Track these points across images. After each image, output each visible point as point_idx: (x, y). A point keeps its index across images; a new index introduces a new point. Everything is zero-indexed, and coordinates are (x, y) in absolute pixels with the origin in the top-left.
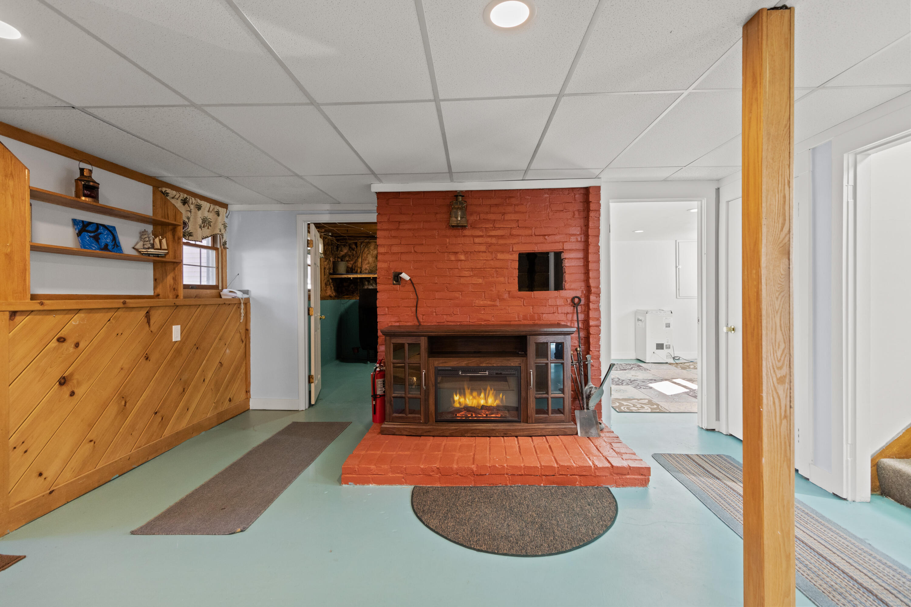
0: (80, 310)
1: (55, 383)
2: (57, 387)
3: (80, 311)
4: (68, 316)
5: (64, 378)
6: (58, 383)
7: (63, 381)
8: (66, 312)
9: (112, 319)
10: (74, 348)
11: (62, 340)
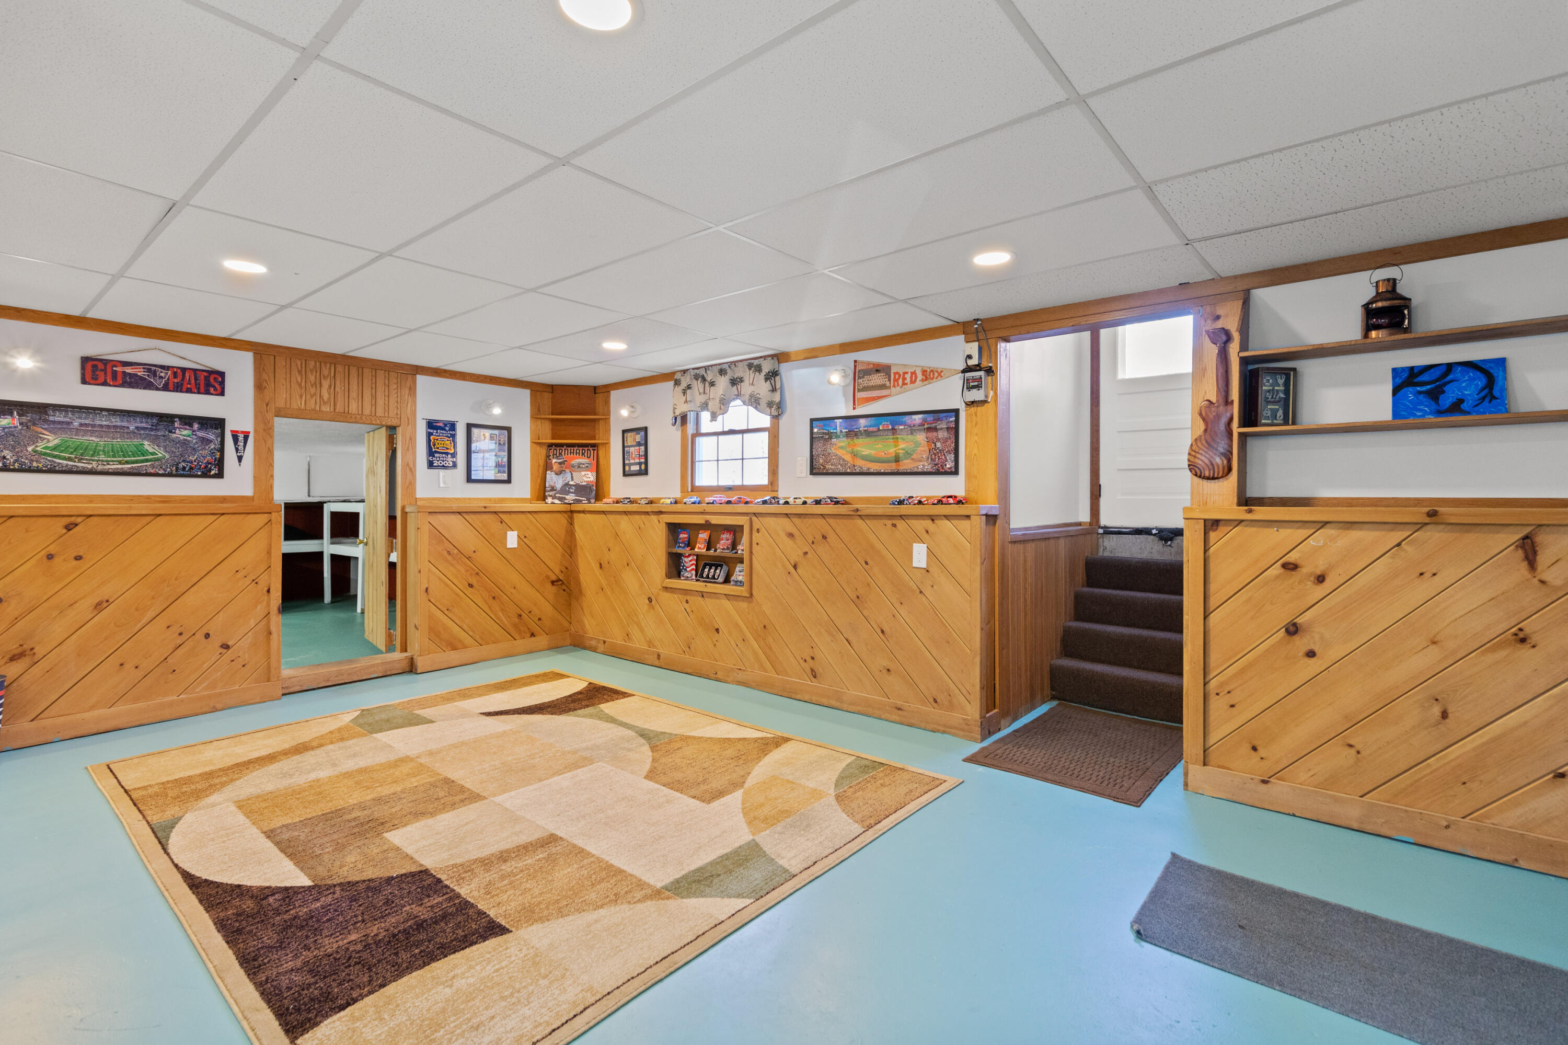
0: (1327, 523)
1: (1279, 627)
2: (1282, 635)
3: (1328, 525)
4: (1305, 532)
5: (1295, 625)
6: (1284, 629)
7: (1292, 629)
8: (1299, 524)
9: (1406, 543)
10: (1314, 582)
11: (1291, 567)
